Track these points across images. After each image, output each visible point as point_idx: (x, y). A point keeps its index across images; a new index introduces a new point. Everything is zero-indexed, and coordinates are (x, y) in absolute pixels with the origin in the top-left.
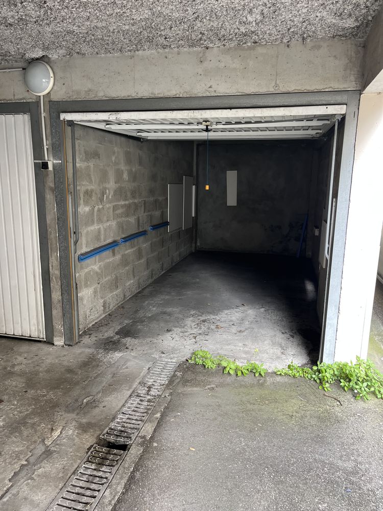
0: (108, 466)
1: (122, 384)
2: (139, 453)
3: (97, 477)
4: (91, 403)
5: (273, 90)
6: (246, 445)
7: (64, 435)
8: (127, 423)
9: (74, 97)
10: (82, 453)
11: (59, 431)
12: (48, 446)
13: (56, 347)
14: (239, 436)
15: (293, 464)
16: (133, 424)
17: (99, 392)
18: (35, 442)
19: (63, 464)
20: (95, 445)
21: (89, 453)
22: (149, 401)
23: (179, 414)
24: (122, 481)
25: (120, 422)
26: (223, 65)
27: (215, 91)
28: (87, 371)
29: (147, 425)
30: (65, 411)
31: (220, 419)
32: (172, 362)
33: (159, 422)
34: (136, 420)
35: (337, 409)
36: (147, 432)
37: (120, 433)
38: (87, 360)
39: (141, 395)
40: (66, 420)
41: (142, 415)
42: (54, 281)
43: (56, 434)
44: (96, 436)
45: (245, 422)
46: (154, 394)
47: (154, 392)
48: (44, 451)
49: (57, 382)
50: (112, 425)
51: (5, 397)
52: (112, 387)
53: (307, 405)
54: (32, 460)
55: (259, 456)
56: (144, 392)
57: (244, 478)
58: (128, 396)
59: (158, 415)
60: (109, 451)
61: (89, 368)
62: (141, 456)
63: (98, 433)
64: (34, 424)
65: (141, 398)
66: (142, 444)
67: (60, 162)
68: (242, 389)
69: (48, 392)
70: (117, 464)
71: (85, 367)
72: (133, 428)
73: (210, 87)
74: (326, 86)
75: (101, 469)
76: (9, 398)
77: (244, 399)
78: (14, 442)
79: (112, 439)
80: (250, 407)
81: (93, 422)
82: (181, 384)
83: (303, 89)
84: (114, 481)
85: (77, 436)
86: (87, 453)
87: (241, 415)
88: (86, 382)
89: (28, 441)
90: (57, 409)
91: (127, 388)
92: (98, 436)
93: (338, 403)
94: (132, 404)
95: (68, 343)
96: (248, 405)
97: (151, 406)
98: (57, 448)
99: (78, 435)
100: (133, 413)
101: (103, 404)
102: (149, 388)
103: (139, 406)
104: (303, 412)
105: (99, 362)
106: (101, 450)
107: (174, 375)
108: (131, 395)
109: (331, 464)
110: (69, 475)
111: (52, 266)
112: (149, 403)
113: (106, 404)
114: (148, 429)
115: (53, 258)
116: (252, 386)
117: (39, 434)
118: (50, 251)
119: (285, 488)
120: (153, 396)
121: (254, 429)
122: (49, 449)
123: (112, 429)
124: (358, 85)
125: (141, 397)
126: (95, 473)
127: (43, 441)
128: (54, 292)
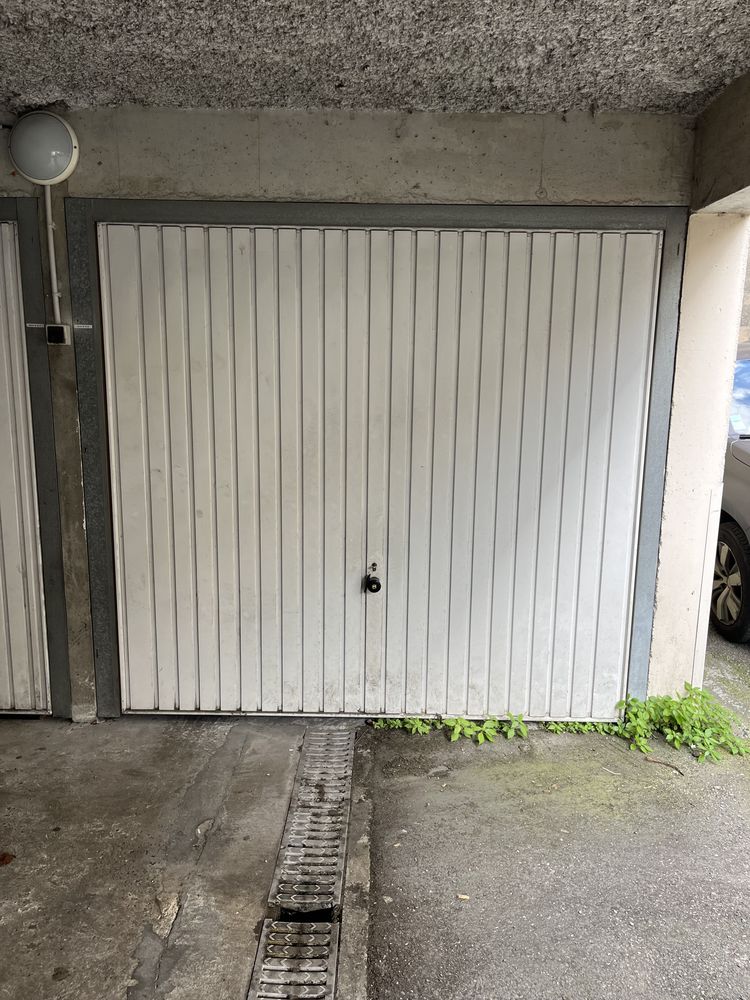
0: (314, 958)
1: (260, 788)
2: (363, 922)
3: (303, 985)
4: (214, 834)
5: (535, 198)
6: (558, 872)
7: (189, 910)
8: (309, 865)
9: (124, 192)
10: (247, 942)
11: (174, 902)
12: (167, 939)
13: (78, 726)
14: (538, 859)
15: (656, 895)
16: (322, 864)
17: (219, 811)
18: (132, 934)
19: (217, 971)
20: (266, 921)
21: (263, 939)
22: (331, 814)
23: (404, 831)
24: (358, 984)
25: (293, 865)
26: (439, 145)
27: (426, 195)
28: (172, 769)
29: (352, 862)
30: (166, 858)
31: (486, 830)
32: (339, 731)
33: (373, 855)
34: (324, 855)
35: (679, 783)
36: (359, 876)
37: (306, 888)
38: (161, 746)
39: (312, 804)
40: (176, 877)
41: (331, 843)
42: (73, 584)
43: (171, 908)
44: (258, 900)
45: (535, 829)
46: (334, 799)
47: (332, 795)
48: (161, 950)
49: (116, 799)
50: (283, 873)
51: (14, 848)
52: (242, 795)
53: (626, 781)
54: (146, 973)
55: (591, 889)
56: (313, 796)
57: (585, 936)
58: (285, 809)
59: (365, 839)
60: (301, 928)
61: (175, 762)
62: (371, 927)
63: (260, 894)
64: (110, 896)
65: (313, 810)
66: (362, 903)
67: (91, 327)
68: (499, 769)
69: (108, 824)
70: (331, 951)
71: (163, 759)
72: (328, 874)
73: (416, 187)
74: (630, 197)
75: (303, 969)
76: (24, 847)
77: (512, 785)
78: (84, 943)
79: (294, 902)
80: (530, 799)
81: (238, 873)
82: (378, 773)
83: (589, 200)
84: (342, 987)
85: (218, 907)
86: (258, 939)
87: (521, 817)
88: (183, 793)
89: (115, 935)
90: (146, 858)
91: (275, 794)
92: (263, 901)
93: (675, 771)
94: (301, 824)
95: (106, 714)
96: (525, 796)
97: (341, 822)
98: (187, 940)
99: (221, 905)
100: (311, 843)
101: (242, 833)
102: (320, 787)
103: (315, 827)
104: (626, 796)
105: (190, 747)
106: (283, 929)
107: (357, 758)
108: (290, 808)
109: (717, 883)
110: (243, 991)
111: (69, 551)
112: (334, 819)
113: (245, 832)
114: (359, 871)
115: (72, 534)
116: (514, 759)
117: (132, 916)
118: (63, 518)
119: (663, 939)
120: (335, 802)
121: (558, 840)
122: (170, 943)
123: (285, 882)
124: (685, 198)
125: (311, 807)
126: (294, 977)
127: (149, 929)
128: (73, 607)
